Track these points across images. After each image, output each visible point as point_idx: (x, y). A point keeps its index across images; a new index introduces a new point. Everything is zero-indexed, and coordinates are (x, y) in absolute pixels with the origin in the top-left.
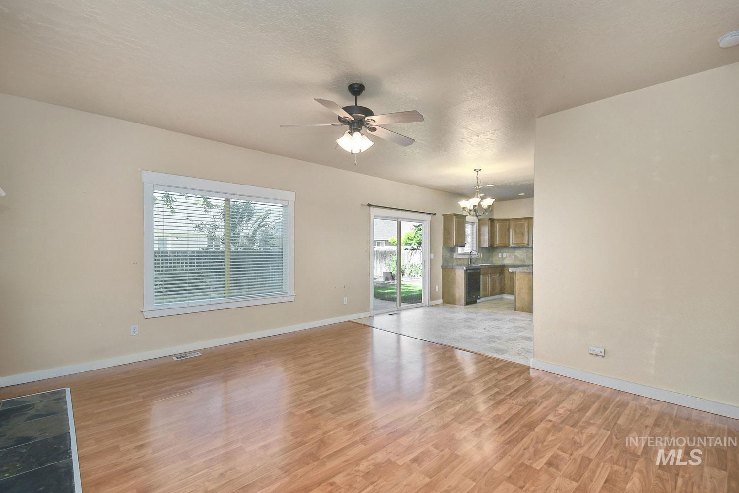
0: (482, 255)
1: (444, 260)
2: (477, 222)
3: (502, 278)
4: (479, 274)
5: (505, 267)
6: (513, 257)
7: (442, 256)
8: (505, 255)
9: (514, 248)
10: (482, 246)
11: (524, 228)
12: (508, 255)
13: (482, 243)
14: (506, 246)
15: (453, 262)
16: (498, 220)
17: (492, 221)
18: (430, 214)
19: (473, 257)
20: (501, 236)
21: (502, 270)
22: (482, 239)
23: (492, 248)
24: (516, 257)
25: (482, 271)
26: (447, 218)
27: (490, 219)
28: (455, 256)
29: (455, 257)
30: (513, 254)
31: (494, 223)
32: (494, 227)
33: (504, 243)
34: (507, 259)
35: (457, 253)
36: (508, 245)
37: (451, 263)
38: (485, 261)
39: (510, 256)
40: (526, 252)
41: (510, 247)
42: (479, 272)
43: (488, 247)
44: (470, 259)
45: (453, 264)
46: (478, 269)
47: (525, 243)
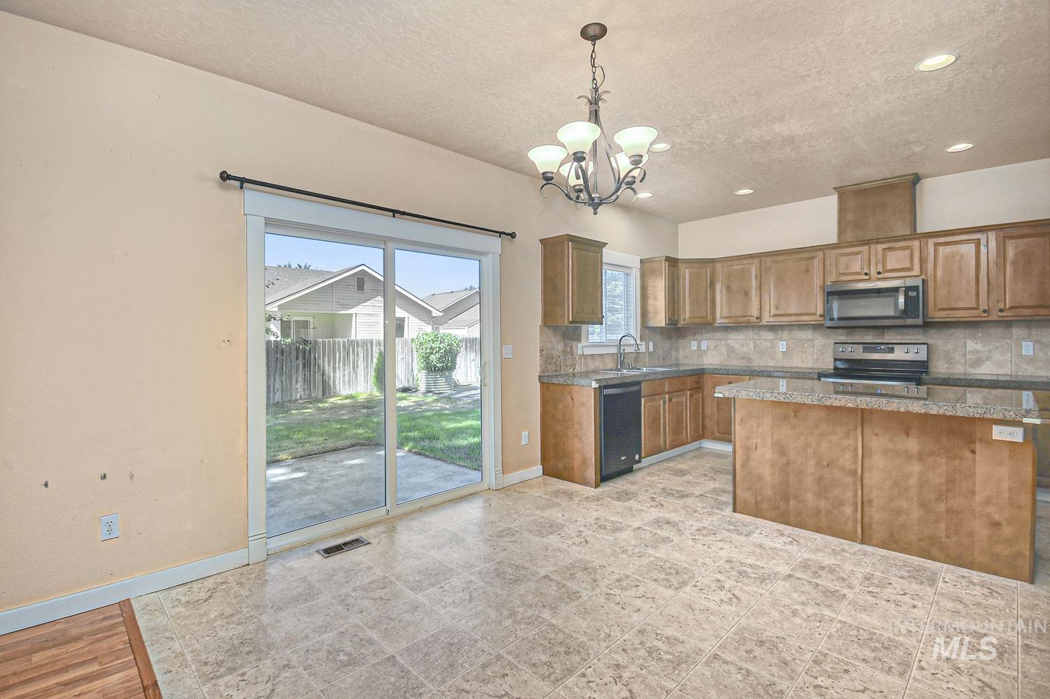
0: (651, 344)
1: (547, 359)
2: (638, 265)
3: (698, 402)
4: (638, 395)
5: (704, 373)
6: (724, 350)
7: (541, 351)
8: (704, 345)
9: (726, 329)
10: (651, 324)
11: (750, 279)
12: (712, 344)
13: (650, 315)
14: (705, 326)
15: (573, 366)
16: (688, 262)
17: (673, 262)
18: (501, 233)
19: (628, 350)
20: (694, 300)
21: (698, 383)
22: (650, 308)
23: (675, 330)
24: (731, 350)
25: (645, 389)
26: (552, 248)
27: (668, 259)
28: (581, 348)
29: (580, 352)
30: (723, 342)
31: (677, 269)
32: (678, 279)
33: (703, 318)
34: (709, 352)
35: (584, 343)
36: (710, 321)
37: (569, 367)
38: (659, 360)
39: (716, 347)
40: (755, 337)
41: (717, 325)
42: (640, 390)
43: (664, 325)
44: (621, 357)
45: (574, 369)
46: (639, 383)
47: (753, 316)
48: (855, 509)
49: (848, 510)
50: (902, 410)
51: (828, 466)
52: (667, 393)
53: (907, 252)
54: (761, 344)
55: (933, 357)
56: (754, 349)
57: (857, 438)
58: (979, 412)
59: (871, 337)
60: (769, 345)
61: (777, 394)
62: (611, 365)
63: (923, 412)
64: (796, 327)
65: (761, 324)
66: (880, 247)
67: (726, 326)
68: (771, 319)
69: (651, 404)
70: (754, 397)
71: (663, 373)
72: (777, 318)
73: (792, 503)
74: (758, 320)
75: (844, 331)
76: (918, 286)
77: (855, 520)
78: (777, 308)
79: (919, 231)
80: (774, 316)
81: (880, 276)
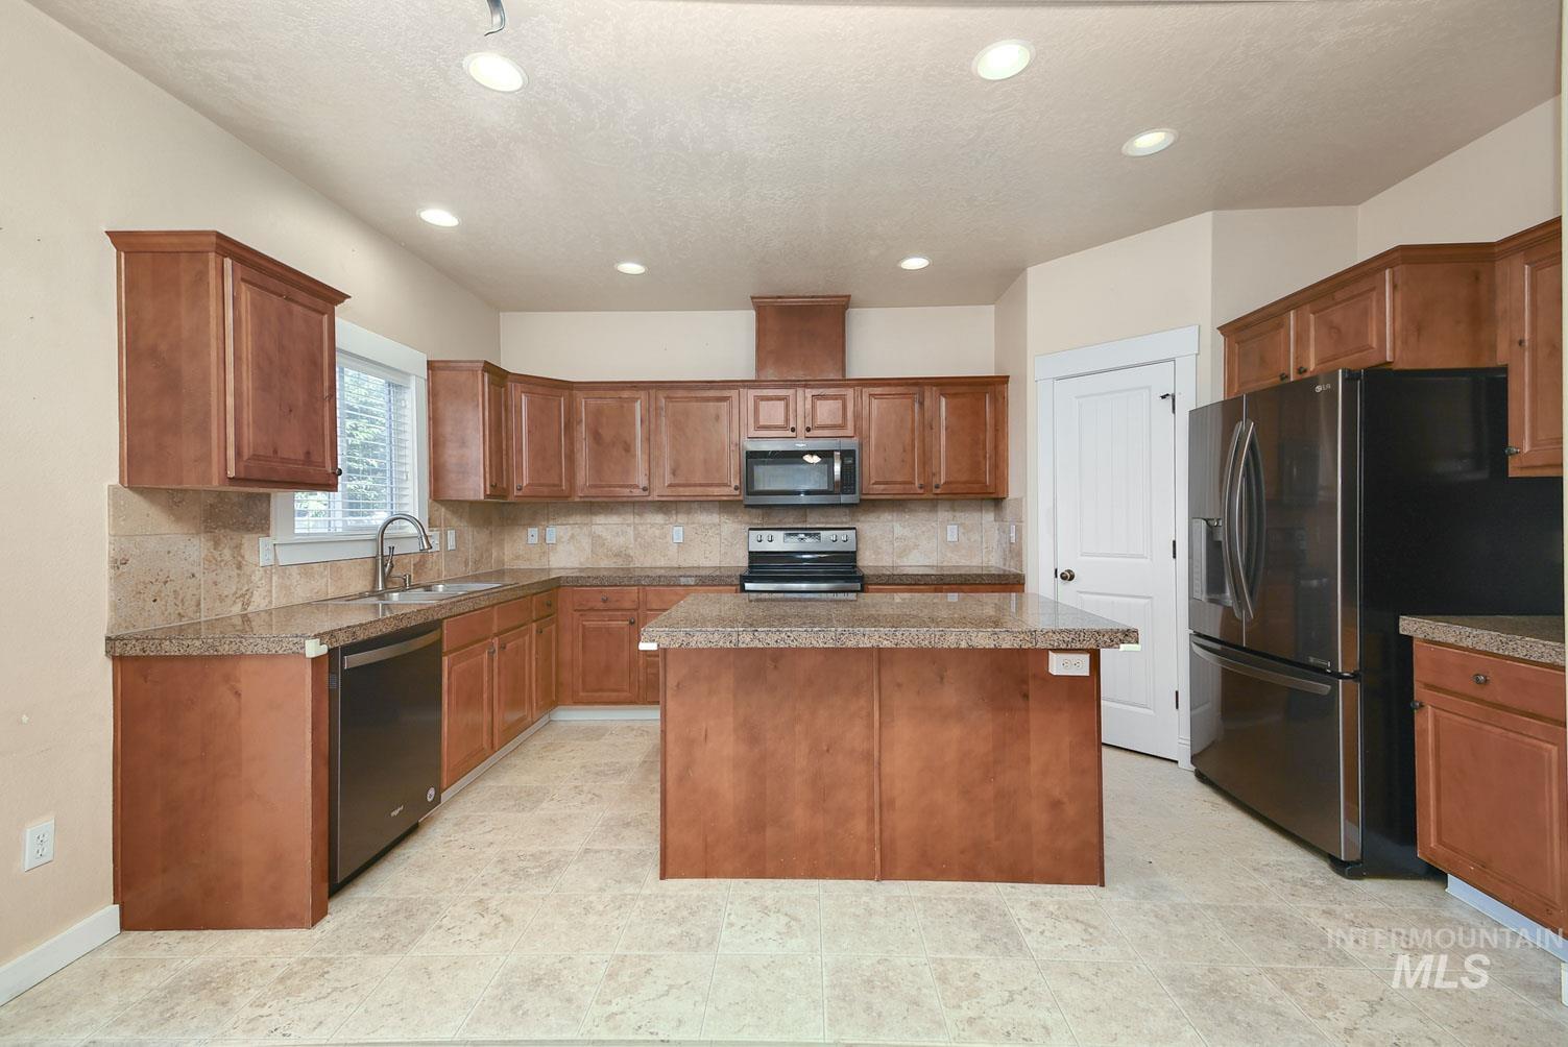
0: (451, 535)
2: (424, 373)
3: (549, 642)
4: (436, 650)
5: (559, 587)
6: (586, 543)
8: (551, 535)
9: (591, 506)
10: (452, 495)
11: (633, 424)
12: (565, 532)
13: (452, 476)
14: (556, 501)
15: (244, 596)
16: (527, 381)
17: (498, 376)
19: (400, 549)
20: (538, 453)
21: (549, 605)
22: (451, 462)
23: (500, 506)
24: (596, 541)
25: (449, 635)
27: (488, 369)
28: (268, 550)
29: (265, 560)
30: (585, 531)
31: (506, 390)
32: (506, 410)
33: (554, 485)
34: (560, 548)
35: (278, 534)
36: (566, 494)
37: (229, 601)
38: (466, 565)
39: (572, 537)
40: (636, 521)
41: (577, 499)
42: (440, 641)
43: (482, 497)
44: (384, 566)
45: (246, 605)
46: (436, 625)
47: (637, 487)
48: (871, 821)
49: (859, 825)
50: (963, 645)
51: (828, 751)
52: (496, 635)
53: (839, 404)
54: (646, 531)
55: (860, 546)
56: (636, 540)
57: (873, 695)
58: (1066, 639)
59: (791, 520)
60: (657, 532)
61: (763, 635)
62: (360, 584)
63: (993, 646)
64: (696, 505)
65: (650, 499)
66: (809, 393)
67: (591, 502)
68: (668, 492)
69: (463, 665)
70: (721, 644)
71: (488, 593)
72: (674, 489)
73: (770, 833)
74: (646, 493)
75: (760, 511)
76: (854, 451)
77: (871, 840)
78: (674, 473)
79: (849, 376)
80: (670, 486)
81: (808, 434)
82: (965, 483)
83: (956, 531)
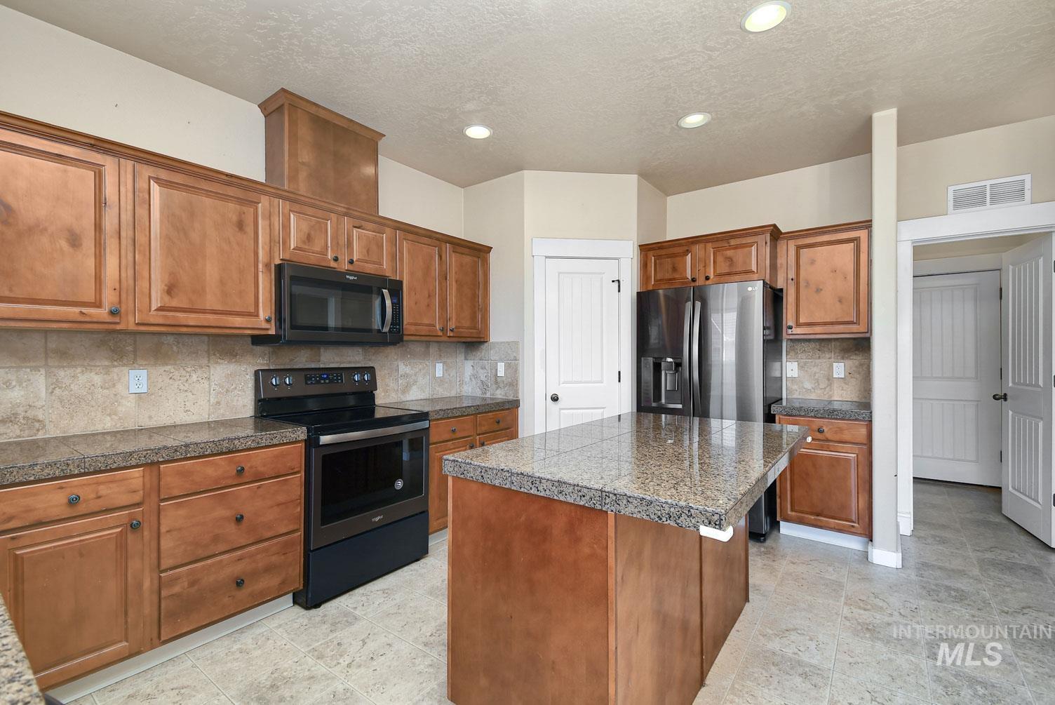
47: (99, 306)
60: (97, 380)
64: (170, 340)
68: (157, 319)
72: (169, 315)
74: (117, 318)
76: (398, 291)
78: (169, 291)
80: (161, 310)
81: (350, 266)
82: (468, 328)
83: (442, 368)
